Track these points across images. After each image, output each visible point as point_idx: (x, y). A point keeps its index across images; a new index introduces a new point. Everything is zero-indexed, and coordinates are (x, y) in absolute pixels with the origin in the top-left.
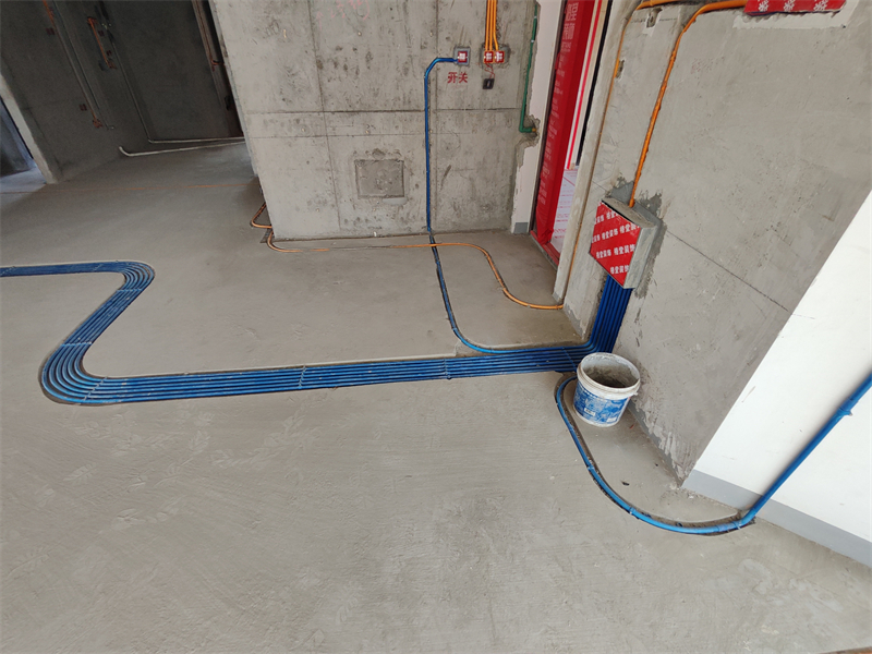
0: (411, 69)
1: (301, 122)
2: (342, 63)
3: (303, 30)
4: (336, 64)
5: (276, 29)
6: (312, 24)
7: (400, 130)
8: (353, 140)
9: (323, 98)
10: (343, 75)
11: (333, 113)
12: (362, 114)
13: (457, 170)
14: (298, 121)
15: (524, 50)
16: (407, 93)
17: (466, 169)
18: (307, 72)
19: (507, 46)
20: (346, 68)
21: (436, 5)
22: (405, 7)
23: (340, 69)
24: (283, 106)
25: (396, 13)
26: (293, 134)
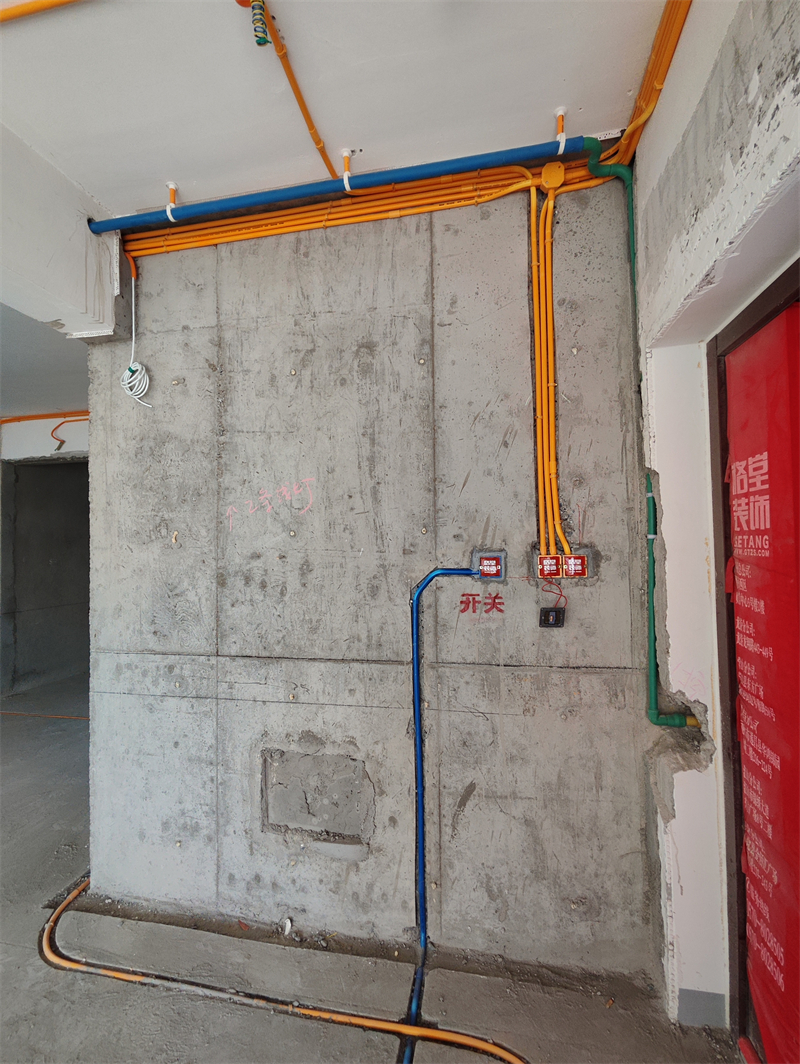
0: (384, 586)
1: (177, 671)
2: (258, 579)
3: (203, 532)
4: (248, 580)
5: (164, 532)
8: (264, 709)
9: (219, 633)
10: (259, 597)
11: (233, 657)
12: (284, 663)
13: (491, 796)
14: (171, 668)
15: (633, 553)
16: (375, 631)
17: (514, 796)
18: (199, 592)
19: (590, 546)
20: (263, 585)
21: (433, 486)
22: (375, 492)
23: (254, 587)
24: (152, 643)
25: (357, 501)
26: (159, 692)
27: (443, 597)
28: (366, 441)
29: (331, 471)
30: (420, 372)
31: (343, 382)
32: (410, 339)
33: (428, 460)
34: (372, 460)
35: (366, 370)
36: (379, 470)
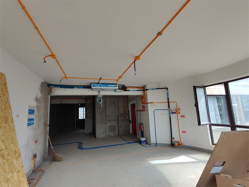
0: (116, 116)
2: (108, 116)
5: (102, 113)
6: (105, 113)
7: (115, 123)
8: (109, 124)
11: (107, 121)
12: (110, 121)
15: (128, 114)
16: (116, 119)
17: (123, 127)
18: (104, 117)
24: (101, 121)
26: (101, 124)
27: (119, 117)
30: (118, 104)
31: (113, 104)
33: (118, 109)
36: (115, 110)
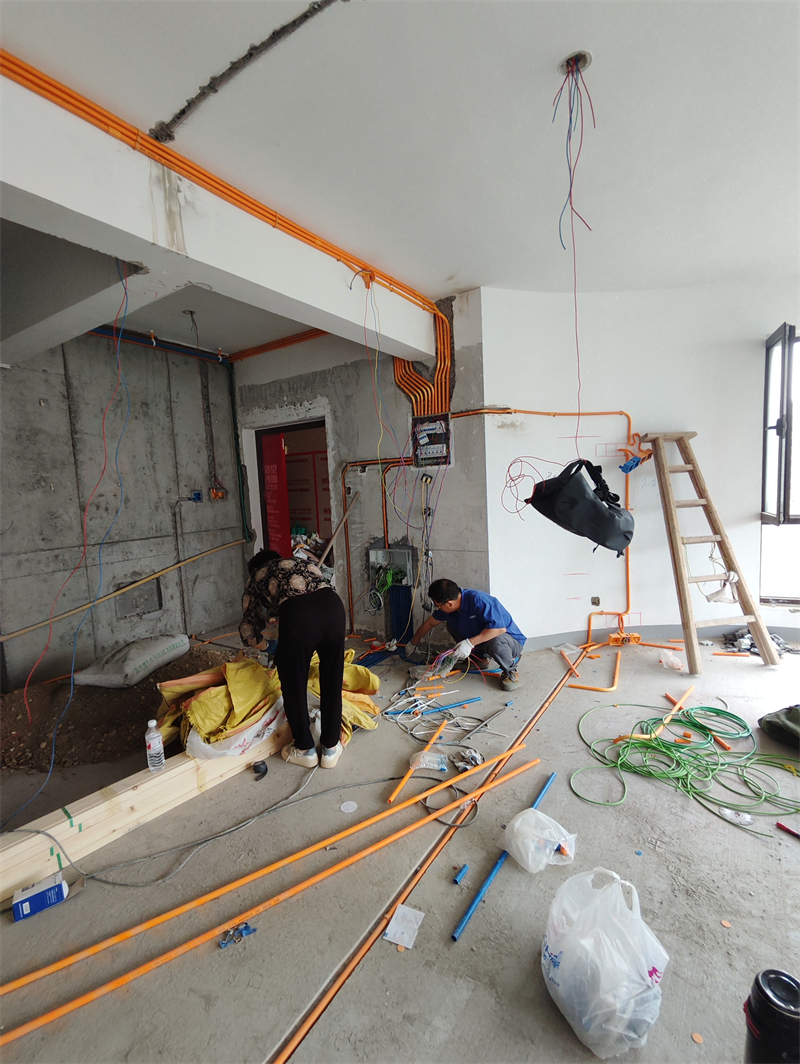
1: (60, 557)
2: (103, 506)
3: (69, 484)
4: (98, 507)
5: (43, 484)
6: (78, 479)
7: (154, 551)
8: (113, 566)
9: (84, 534)
10: (105, 514)
11: (94, 545)
12: (121, 544)
13: (203, 578)
15: (235, 491)
18: (70, 515)
19: (224, 488)
20: (107, 509)
21: (176, 466)
22: (154, 467)
23: (102, 511)
24: (42, 545)
25: (147, 471)
26: (50, 570)
27: (183, 509)
28: (148, 445)
29: (134, 457)
30: (168, 419)
31: (136, 418)
32: (163, 405)
33: (173, 455)
34: (151, 453)
35: (146, 414)
36: (154, 459)
